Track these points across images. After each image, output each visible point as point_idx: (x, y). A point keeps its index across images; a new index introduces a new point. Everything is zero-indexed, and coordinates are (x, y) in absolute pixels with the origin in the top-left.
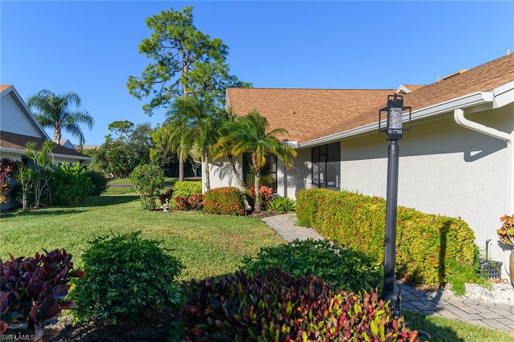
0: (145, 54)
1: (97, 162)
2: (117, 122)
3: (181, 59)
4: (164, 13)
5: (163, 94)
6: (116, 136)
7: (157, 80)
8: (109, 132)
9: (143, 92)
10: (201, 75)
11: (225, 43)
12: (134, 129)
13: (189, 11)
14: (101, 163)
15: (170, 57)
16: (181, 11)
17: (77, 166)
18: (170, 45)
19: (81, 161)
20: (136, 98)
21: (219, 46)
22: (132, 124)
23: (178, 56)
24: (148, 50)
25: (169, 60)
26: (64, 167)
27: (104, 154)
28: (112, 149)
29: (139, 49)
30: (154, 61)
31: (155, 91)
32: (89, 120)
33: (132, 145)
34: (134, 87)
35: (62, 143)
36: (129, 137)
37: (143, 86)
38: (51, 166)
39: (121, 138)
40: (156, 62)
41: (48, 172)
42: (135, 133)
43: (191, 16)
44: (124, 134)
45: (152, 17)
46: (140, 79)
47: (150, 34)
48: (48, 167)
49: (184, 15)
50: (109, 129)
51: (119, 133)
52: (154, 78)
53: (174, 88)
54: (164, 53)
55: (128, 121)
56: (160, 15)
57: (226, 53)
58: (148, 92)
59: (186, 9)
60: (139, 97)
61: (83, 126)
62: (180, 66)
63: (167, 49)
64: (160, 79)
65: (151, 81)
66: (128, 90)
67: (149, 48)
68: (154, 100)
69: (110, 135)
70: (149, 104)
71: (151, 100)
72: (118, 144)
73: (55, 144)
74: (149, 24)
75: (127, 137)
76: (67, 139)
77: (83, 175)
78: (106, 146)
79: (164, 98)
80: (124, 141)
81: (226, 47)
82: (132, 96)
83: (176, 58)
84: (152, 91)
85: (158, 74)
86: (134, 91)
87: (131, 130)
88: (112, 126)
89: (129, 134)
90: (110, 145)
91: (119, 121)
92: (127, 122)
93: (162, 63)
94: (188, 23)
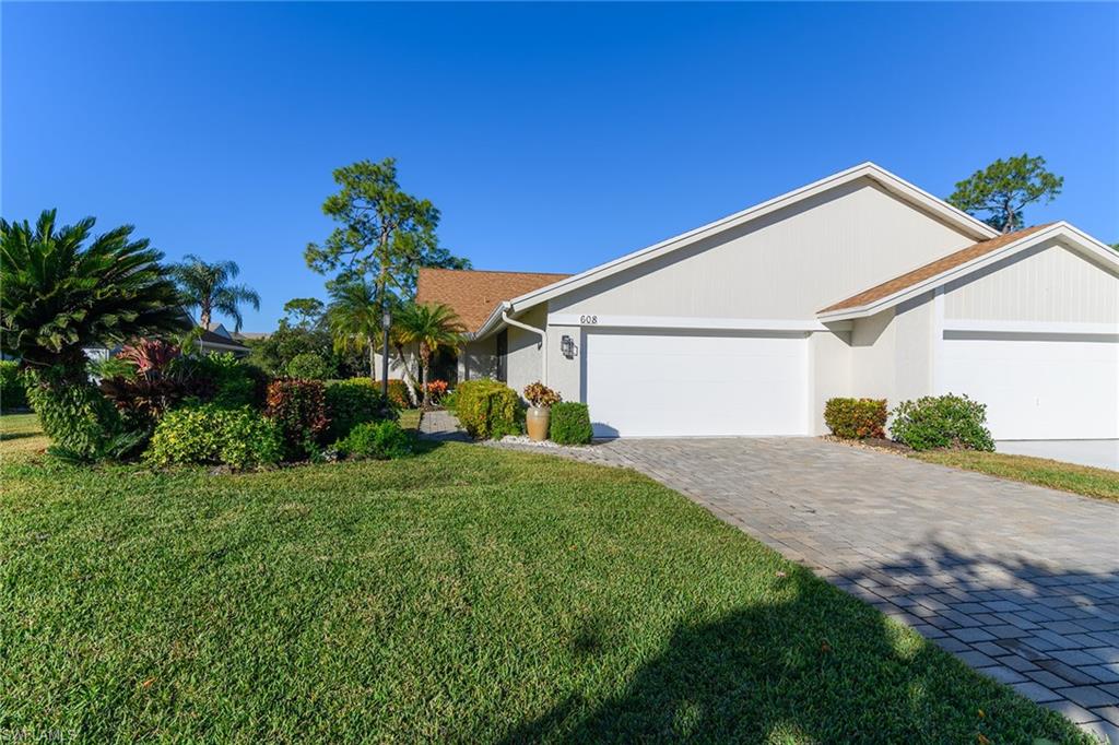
0: (331, 215)
1: (265, 358)
2: (297, 300)
3: (379, 224)
4: (356, 166)
5: (354, 268)
6: (295, 320)
7: (346, 250)
8: (286, 314)
9: (326, 266)
10: (402, 247)
11: (436, 206)
12: (324, 312)
13: (389, 164)
14: (270, 361)
15: (366, 220)
16: (380, 164)
17: (229, 356)
18: (365, 205)
19: (237, 352)
20: (317, 273)
21: (428, 211)
22: (321, 304)
23: (376, 220)
24: (335, 210)
25: (364, 223)
26: (213, 356)
27: (276, 346)
28: (288, 339)
29: (322, 211)
30: (343, 226)
31: (343, 264)
32: (254, 298)
33: (319, 333)
34: (314, 260)
35: (212, 328)
36: (316, 322)
37: (326, 257)
38: (198, 354)
39: (303, 324)
40: (347, 227)
41: (194, 361)
42: (325, 317)
43: (394, 169)
44: (308, 318)
45: (340, 169)
46: (323, 247)
47: (338, 190)
48: (194, 356)
49: (383, 168)
50: (286, 310)
51: (301, 317)
52: (342, 248)
53: (371, 260)
54: (357, 214)
55: (316, 298)
56: (352, 167)
57: (437, 218)
58: (333, 265)
59: (386, 162)
60: (321, 272)
61: (244, 307)
62: (379, 231)
63: (361, 208)
64: (351, 249)
65: (338, 250)
66: (305, 262)
67: (336, 208)
68: (340, 276)
69: (286, 319)
70: (334, 280)
71: (337, 275)
72: (299, 332)
73: (202, 329)
74: (337, 179)
75: (313, 323)
76: (220, 322)
77: (236, 367)
78: (280, 335)
79: (355, 273)
80: (308, 328)
81: (437, 211)
82: (311, 270)
83: (373, 221)
84: (338, 264)
85: (348, 242)
86: (314, 264)
87: (319, 313)
88: (290, 306)
89: (316, 318)
90: (286, 334)
91: (301, 298)
92: (313, 300)
93: (353, 228)
94: (389, 179)
